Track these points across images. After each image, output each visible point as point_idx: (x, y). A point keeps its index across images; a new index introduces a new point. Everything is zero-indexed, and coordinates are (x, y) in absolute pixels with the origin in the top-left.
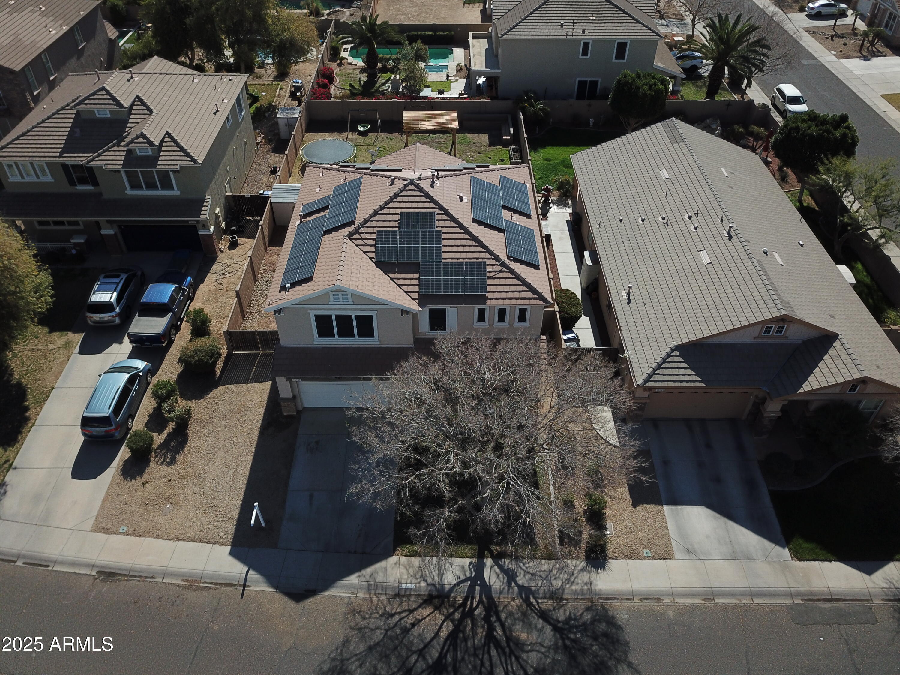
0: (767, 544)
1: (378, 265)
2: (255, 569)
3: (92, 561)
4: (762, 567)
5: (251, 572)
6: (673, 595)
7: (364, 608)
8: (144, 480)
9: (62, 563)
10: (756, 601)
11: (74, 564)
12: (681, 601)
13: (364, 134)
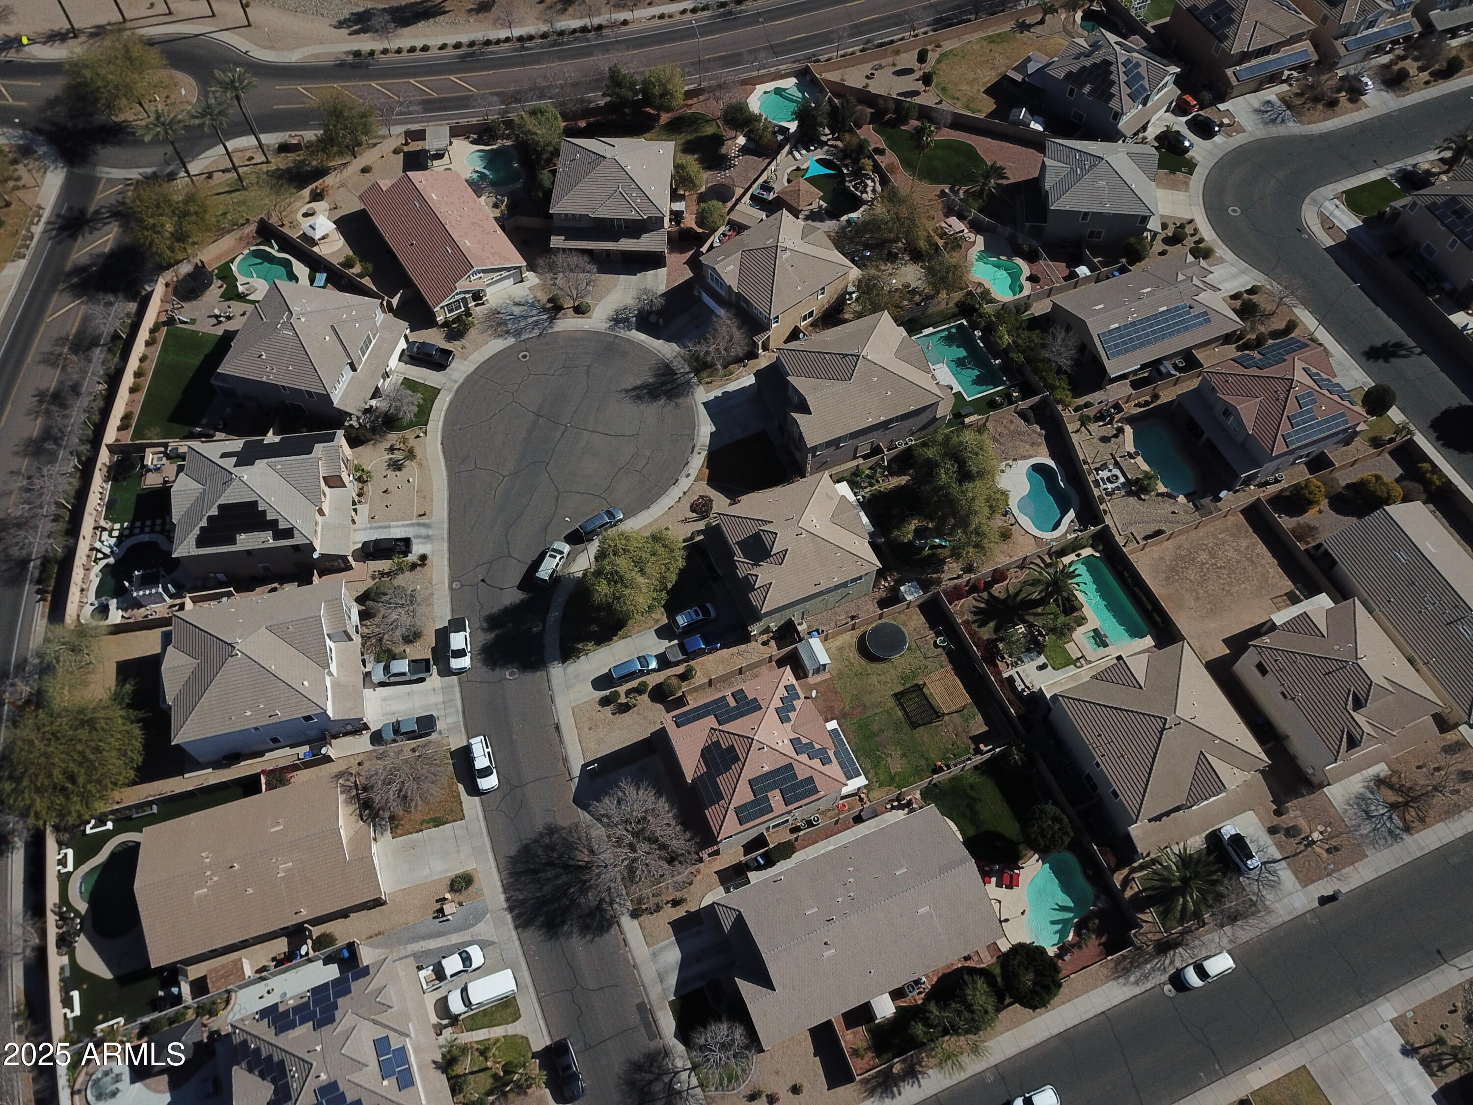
0: (673, 989)
1: (702, 750)
2: (579, 779)
3: (560, 718)
5: (578, 777)
6: (630, 951)
7: (579, 827)
8: (601, 711)
10: (641, 987)
11: (557, 712)
12: (629, 954)
13: (936, 645)
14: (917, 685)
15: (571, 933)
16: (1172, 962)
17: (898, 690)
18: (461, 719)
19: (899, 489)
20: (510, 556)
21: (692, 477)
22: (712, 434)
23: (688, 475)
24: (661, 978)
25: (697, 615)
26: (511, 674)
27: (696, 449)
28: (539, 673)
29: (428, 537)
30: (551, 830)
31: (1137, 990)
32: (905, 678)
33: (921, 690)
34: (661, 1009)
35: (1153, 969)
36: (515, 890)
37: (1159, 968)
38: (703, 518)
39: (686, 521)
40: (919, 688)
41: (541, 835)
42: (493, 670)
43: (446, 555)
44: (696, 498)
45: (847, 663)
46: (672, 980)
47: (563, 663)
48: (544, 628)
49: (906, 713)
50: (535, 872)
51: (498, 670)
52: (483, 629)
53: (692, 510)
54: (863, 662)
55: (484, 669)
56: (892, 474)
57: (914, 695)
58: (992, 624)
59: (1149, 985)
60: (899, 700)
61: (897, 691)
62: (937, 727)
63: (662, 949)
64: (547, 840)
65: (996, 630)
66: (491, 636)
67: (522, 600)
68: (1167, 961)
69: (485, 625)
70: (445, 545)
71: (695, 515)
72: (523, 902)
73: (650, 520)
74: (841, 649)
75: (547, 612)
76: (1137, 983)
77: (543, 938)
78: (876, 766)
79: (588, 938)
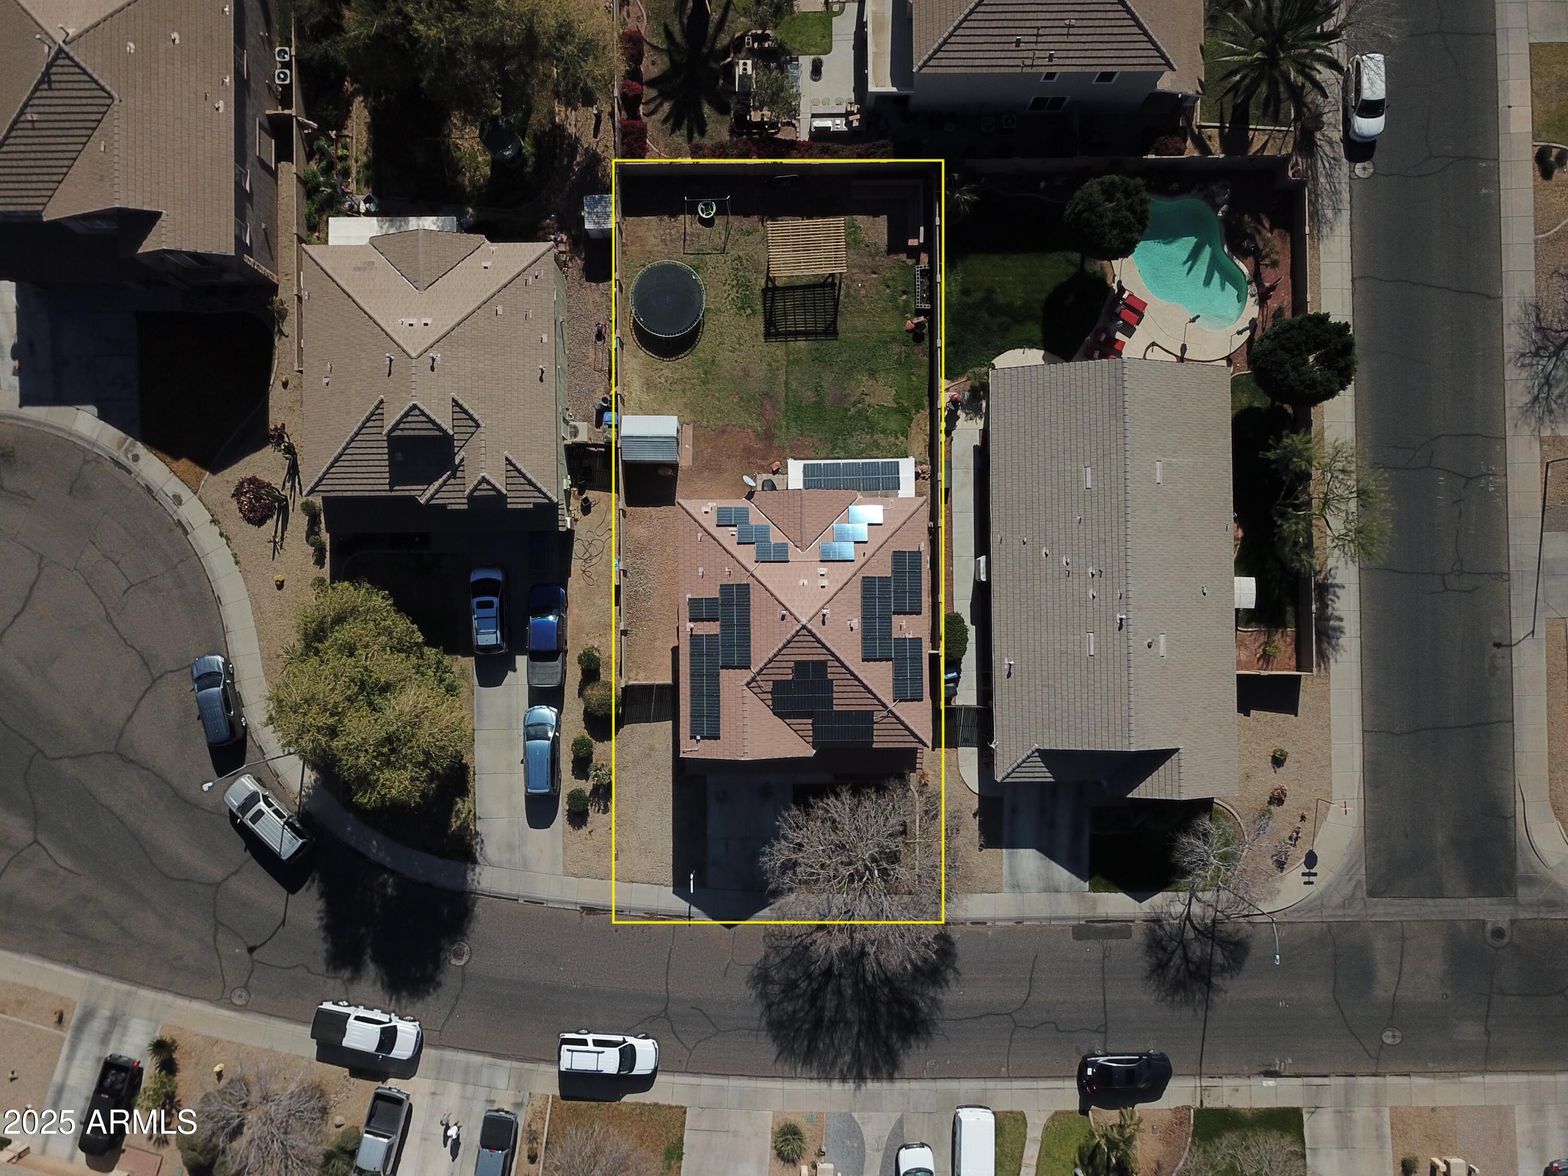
0: (1074, 878)
1: (775, 714)
2: (695, 906)
3: (575, 900)
4: (1065, 898)
5: (692, 907)
6: (995, 920)
7: (776, 933)
8: (589, 830)
9: (552, 901)
10: (1052, 923)
11: (561, 902)
12: (998, 923)
13: (708, 223)
14: (765, 291)
15: (933, 1000)
16: (1330, 142)
17: (759, 324)
18: (507, 1064)
19: (376, 128)
20: (218, 885)
21: (186, 493)
22: (102, 416)
23: (178, 500)
24: (1052, 889)
25: (489, 605)
26: (458, 955)
27: (123, 459)
28: (478, 910)
29: (114, 1021)
30: (762, 977)
31: (1346, 215)
32: (744, 304)
33: (775, 288)
34: (1094, 907)
35: (1329, 176)
36: (833, 1064)
37: (1331, 168)
38: (284, 511)
39: (277, 545)
40: (772, 291)
41: (763, 995)
42: (439, 984)
43: (169, 998)
44: (234, 505)
45: (679, 387)
46: (1062, 874)
47: (474, 861)
48: (392, 872)
49: (806, 334)
50: (818, 1023)
51: (442, 977)
52: (351, 980)
53: (260, 522)
54: (687, 358)
55: (430, 999)
56: (340, 125)
57: (780, 305)
58: (707, 109)
59: (1346, 196)
60: (777, 334)
61: (761, 328)
62: (848, 295)
63: (1013, 873)
64: (775, 989)
65: (722, 109)
66: (371, 970)
67: (322, 895)
68: (1327, 149)
69: (347, 974)
70: (145, 994)
71: (271, 523)
72: (857, 1057)
73: (247, 606)
74: (649, 385)
75: (363, 857)
76: (1337, 211)
77: (922, 1045)
78: (872, 428)
79: (950, 975)
